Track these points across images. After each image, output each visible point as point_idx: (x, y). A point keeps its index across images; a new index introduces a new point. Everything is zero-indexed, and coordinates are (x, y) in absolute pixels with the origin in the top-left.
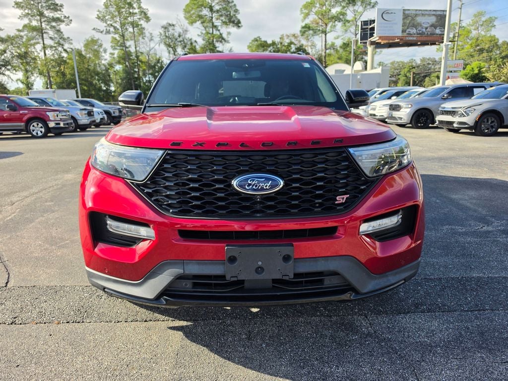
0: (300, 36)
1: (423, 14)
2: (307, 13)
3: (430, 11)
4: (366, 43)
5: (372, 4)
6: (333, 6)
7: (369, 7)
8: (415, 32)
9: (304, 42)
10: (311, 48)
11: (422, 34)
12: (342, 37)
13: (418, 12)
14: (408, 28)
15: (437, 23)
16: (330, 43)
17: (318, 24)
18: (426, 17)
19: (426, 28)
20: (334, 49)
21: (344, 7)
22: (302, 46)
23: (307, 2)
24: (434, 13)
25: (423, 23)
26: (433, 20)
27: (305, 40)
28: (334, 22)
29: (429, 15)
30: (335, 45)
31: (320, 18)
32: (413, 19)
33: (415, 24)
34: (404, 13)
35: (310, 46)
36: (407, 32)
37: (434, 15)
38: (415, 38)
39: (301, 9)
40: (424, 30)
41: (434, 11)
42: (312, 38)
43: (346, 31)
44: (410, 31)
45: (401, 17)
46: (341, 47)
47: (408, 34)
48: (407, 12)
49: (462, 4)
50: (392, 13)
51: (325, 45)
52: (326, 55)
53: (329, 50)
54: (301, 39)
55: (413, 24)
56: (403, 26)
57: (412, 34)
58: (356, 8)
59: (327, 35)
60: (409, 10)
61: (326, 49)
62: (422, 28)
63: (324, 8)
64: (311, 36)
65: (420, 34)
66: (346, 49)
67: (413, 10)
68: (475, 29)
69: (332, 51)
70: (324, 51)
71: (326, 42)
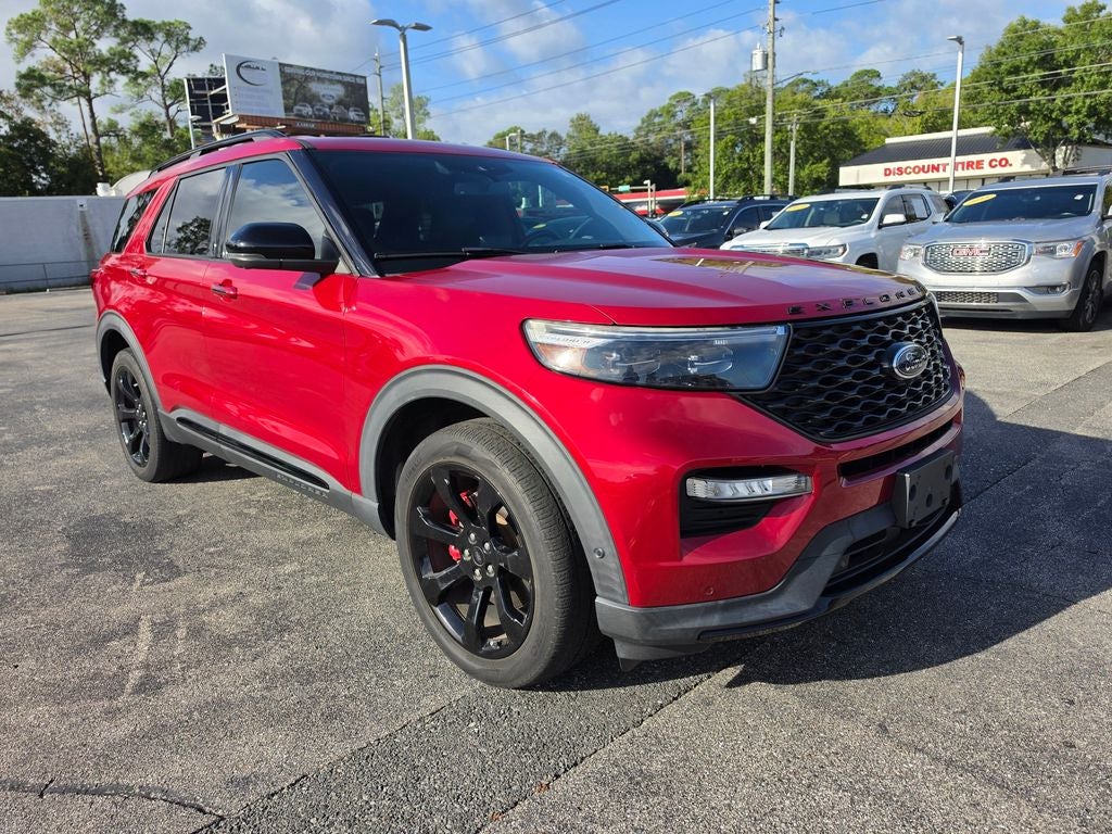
0: (18, 98)
1: (319, 78)
2: (27, 43)
3: (332, 72)
4: (210, 127)
5: (192, 43)
6: (98, 35)
7: (184, 48)
8: (310, 113)
9: (30, 112)
10: (57, 131)
11: (325, 117)
12: (132, 110)
13: (309, 73)
14: (295, 104)
15: (348, 99)
16: (105, 122)
17: (62, 71)
18: (327, 85)
19: (331, 107)
20: (117, 136)
21: (124, 41)
22: (30, 124)
23: (22, 16)
24: (340, 78)
25: (324, 96)
26: (338, 91)
27: (35, 109)
28: (108, 73)
29: (331, 81)
30: (120, 127)
31: (64, 58)
32: (302, 86)
33: (308, 95)
34: (282, 72)
35: (51, 124)
36: (295, 112)
37: (339, 82)
38: (313, 126)
39: (8, 29)
40: (327, 110)
41: (338, 73)
42: (54, 104)
43: (140, 96)
44: (300, 110)
45: (278, 79)
46: (135, 133)
47: (297, 115)
48: (287, 70)
49: (381, 67)
50: (258, 68)
51: (94, 125)
52: (100, 149)
53: (106, 138)
54: (21, 105)
55: (304, 96)
56: (284, 98)
57: (304, 117)
58: (156, 45)
59: (95, 102)
60: (291, 66)
61: (98, 136)
62: (323, 106)
63: (72, 35)
64: (49, 100)
65: (320, 117)
66: (149, 138)
67: (299, 67)
68: (397, 117)
69: (114, 141)
70: (94, 139)
71: (92, 115)
